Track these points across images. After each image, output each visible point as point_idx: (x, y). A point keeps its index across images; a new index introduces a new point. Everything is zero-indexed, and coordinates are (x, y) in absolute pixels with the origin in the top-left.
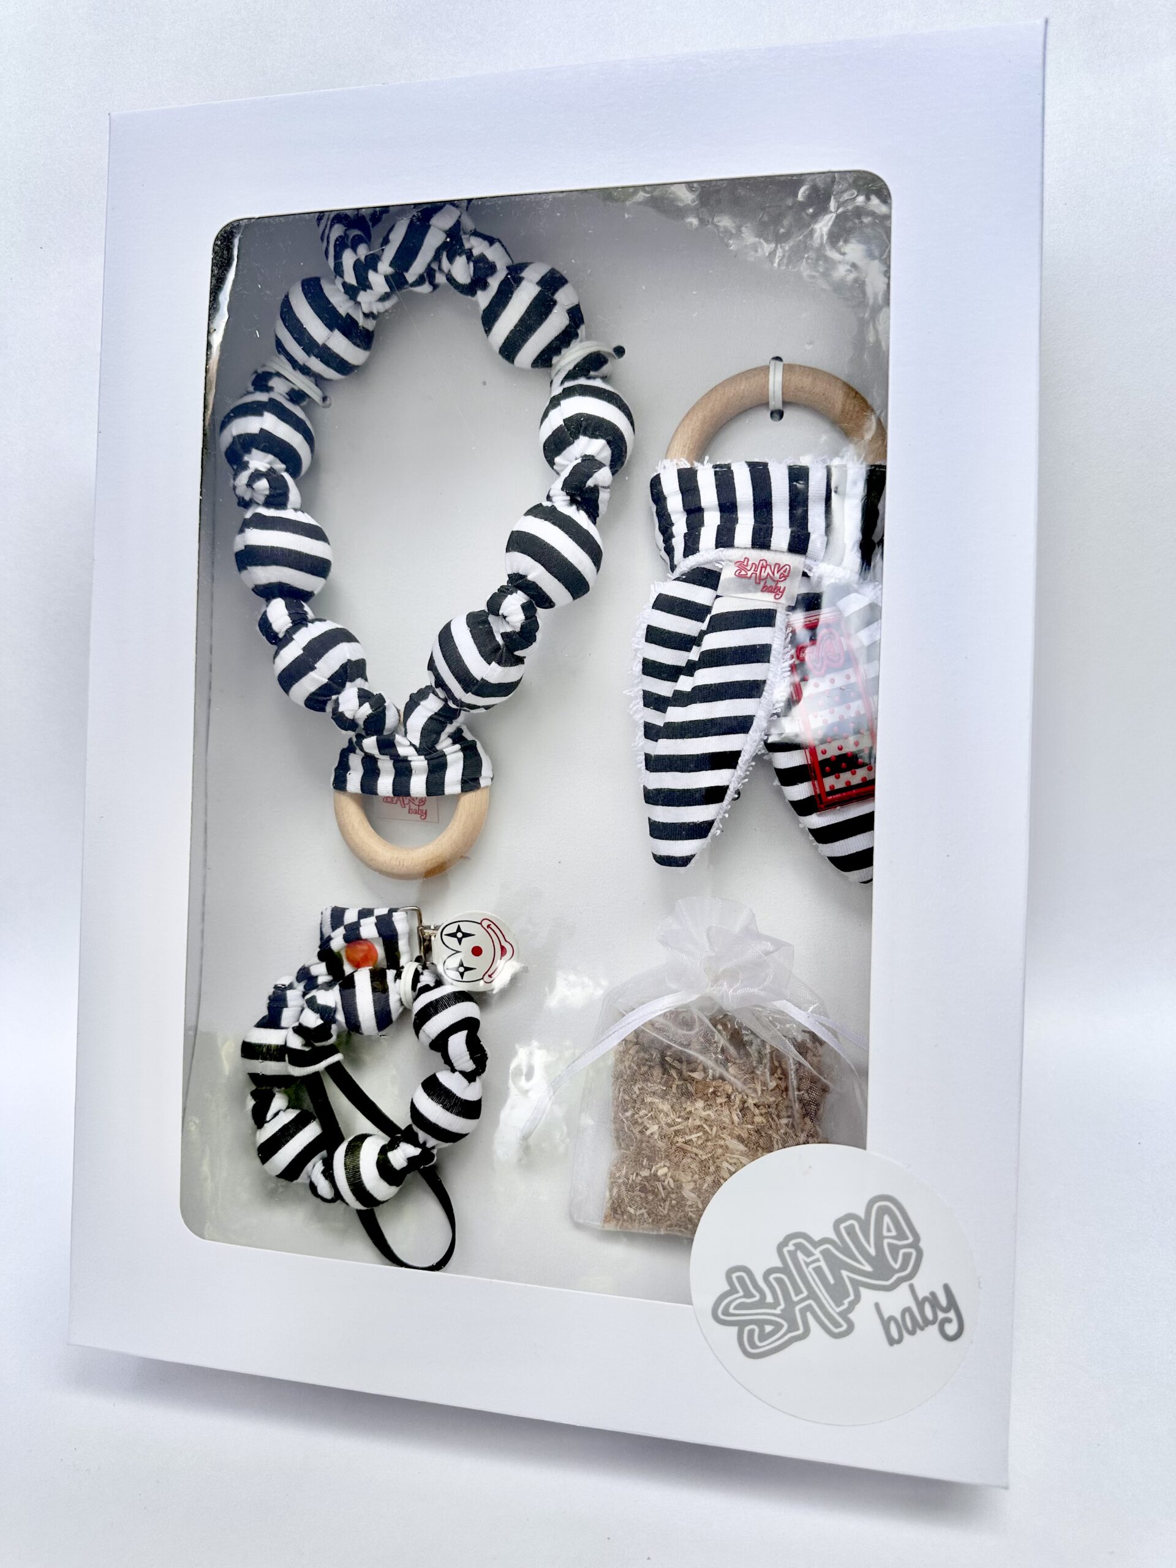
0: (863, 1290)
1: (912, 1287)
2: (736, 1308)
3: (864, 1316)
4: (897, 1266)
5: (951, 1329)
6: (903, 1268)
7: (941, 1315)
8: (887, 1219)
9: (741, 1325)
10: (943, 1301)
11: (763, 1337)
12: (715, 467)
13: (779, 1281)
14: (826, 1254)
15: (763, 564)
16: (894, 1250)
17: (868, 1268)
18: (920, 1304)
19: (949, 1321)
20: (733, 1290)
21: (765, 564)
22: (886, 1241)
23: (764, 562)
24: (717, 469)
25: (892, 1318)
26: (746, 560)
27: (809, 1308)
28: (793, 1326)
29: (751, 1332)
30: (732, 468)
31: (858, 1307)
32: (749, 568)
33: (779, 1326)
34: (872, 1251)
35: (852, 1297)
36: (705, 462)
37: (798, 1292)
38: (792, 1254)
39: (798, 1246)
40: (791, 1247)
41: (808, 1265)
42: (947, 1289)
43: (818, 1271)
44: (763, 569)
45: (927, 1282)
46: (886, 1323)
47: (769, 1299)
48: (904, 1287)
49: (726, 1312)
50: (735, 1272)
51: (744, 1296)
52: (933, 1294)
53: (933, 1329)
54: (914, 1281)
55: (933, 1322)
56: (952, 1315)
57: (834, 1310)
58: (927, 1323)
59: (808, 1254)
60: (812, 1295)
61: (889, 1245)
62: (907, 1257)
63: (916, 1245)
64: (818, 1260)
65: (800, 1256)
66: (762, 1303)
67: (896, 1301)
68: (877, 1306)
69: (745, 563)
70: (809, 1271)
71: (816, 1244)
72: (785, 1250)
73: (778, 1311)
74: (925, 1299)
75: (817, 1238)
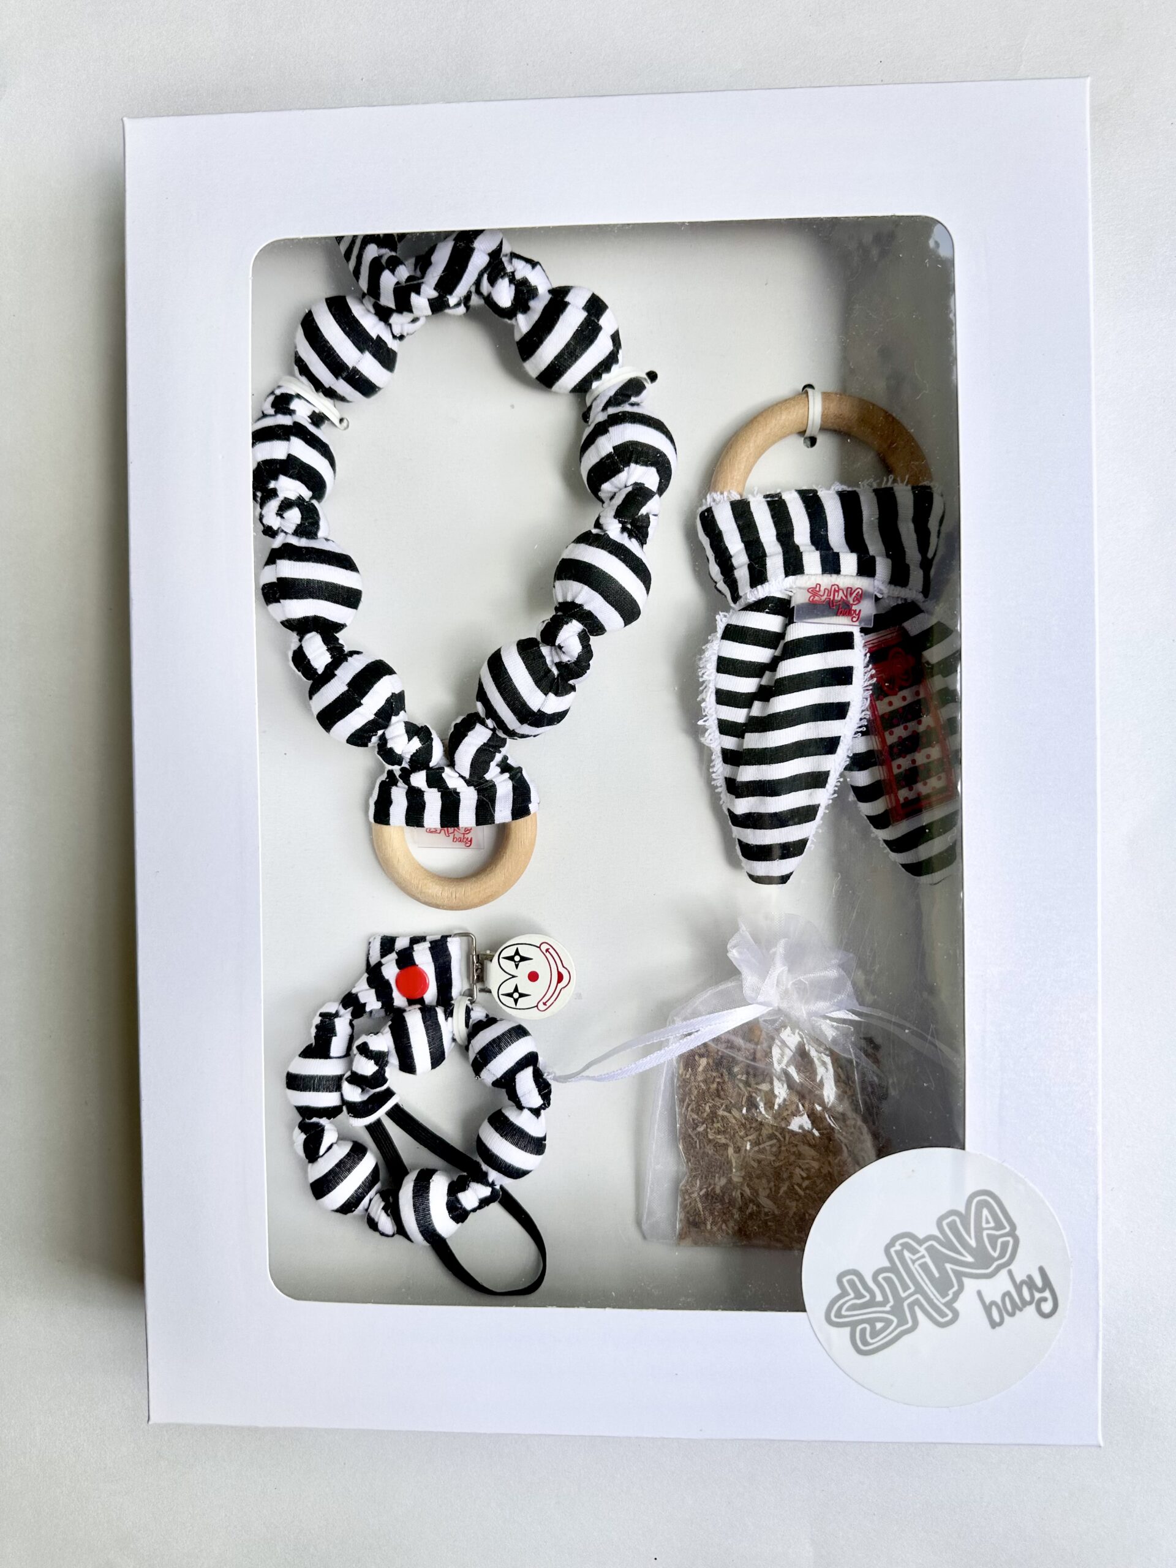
0: (966, 1281)
1: (1010, 1273)
2: (848, 1310)
3: (967, 1304)
4: (996, 1255)
5: (1047, 1307)
6: (1002, 1256)
7: (1037, 1295)
8: (985, 1212)
9: (853, 1325)
10: (1039, 1282)
11: (875, 1334)
12: (768, 497)
13: (888, 1280)
14: (930, 1249)
15: (835, 589)
16: (993, 1240)
17: (969, 1259)
18: (1018, 1288)
19: (1045, 1299)
20: (844, 1293)
21: (837, 589)
22: (985, 1233)
23: (836, 586)
24: (770, 499)
25: (993, 1303)
26: (818, 586)
27: (917, 1302)
28: (902, 1321)
29: (863, 1331)
30: (784, 498)
31: (962, 1296)
32: (821, 593)
33: (888, 1323)
34: (973, 1243)
35: (956, 1288)
37: (906, 1288)
38: (899, 1254)
39: (905, 1246)
40: (898, 1247)
41: (914, 1262)
42: (1042, 1270)
43: (924, 1266)
44: (836, 594)
45: (1023, 1267)
46: (987, 1309)
47: (879, 1298)
48: (1004, 1273)
49: (839, 1315)
50: (845, 1276)
51: (856, 1298)
52: (1030, 1277)
53: (1031, 1309)
54: (1012, 1267)
55: (1030, 1303)
56: (1047, 1294)
57: (940, 1301)
58: (1025, 1304)
59: (914, 1251)
60: (919, 1289)
61: (989, 1236)
62: (1005, 1245)
63: (1012, 1233)
64: (923, 1257)
65: (907, 1254)
66: (872, 1303)
67: (997, 1287)
68: (979, 1293)
69: (818, 589)
70: (915, 1268)
71: (920, 1242)
72: (892, 1250)
73: (888, 1308)
74: (1023, 1282)
75: (921, 1236)
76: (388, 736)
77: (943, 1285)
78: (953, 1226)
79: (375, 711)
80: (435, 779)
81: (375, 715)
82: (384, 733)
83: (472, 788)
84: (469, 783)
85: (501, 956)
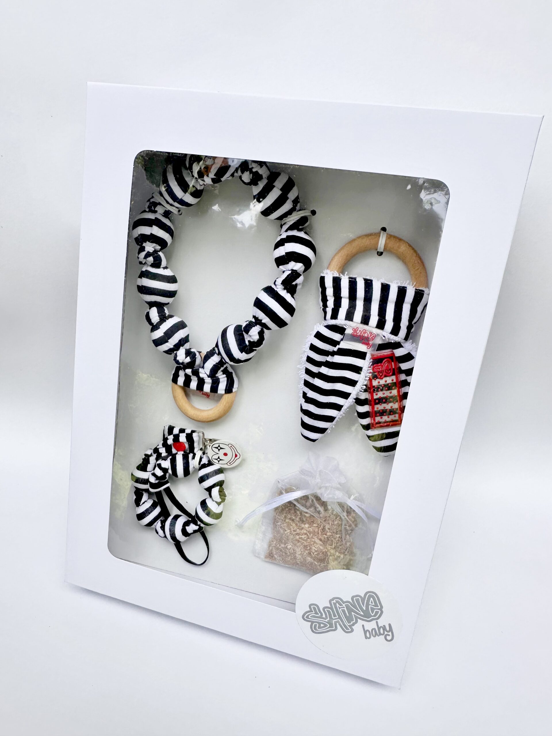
0: (358, 620)
1: (377, 622)
2: (311, 617)
3: (358, 627)
4: (373, 615)
5: (389, 638)
6: (375, 616)
7: (386, 633)
8: (372, 599)
9: (312, 622)
10: (388, 629)
11: (319, 627)
12: (350, 278)
13: (329, 612)
14: (347, 607)
16: (372, 610)
17: (362, 613)
18: (379, 628)
19: (389, 635)
20: (311, 611)
21: (365, 332)
22: (370, 606)
23: (365, 331)
24: (350, 279)
25: (368, 630)
26: (357, 329)
27: (338, 622)
28: (331, 626)
29: (315, 626)
30: (357, 280)
31: (356, 625)
32: (358, 332)
33: (326, 626)
34: (364, 608)
35: (354, 621)
36: (345, 275)
37: (335, 616)
38: (335, 604)
39: (337, 602)
40: (334, 601)
41: (340, 608)
42: (390, 625)
43: (344, 611)
44: (364, 334)
45: (382, 622)
46: (365, 632)
47: (324, 616)
48: (375, 622)
49: (307, 617)
50: (313, 605)
51: (315, 614)
52: (384, 626)
53: (383, 637)
54: (378, 620)
55: (382, 635)
56: (390, 633)
57: (347, 624)
58: (380, 634)
59: (341, 605)
60: (340, 617)
61: (371, 608)
62: (377, 613)
63: (381, 609)
64: (344, 607)
65: (337, 605)
66: (321, 617)
67: (370, 626)
68: (363, 626)
69: (357, 330)
70: (340, 611)
71: (344, 602)
72: (332, 602)
73: (326, 621)
74: (381, 627)
75: (344, 600)
76: (178, 354)
77: (349, 619)
78: (357, 601)
79: (174, 344)
80: (196, 373)
81: (174, 346)
82: (177, 352)
83: (210, 379)
84: (209, 377)
85: (213, 446)
